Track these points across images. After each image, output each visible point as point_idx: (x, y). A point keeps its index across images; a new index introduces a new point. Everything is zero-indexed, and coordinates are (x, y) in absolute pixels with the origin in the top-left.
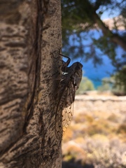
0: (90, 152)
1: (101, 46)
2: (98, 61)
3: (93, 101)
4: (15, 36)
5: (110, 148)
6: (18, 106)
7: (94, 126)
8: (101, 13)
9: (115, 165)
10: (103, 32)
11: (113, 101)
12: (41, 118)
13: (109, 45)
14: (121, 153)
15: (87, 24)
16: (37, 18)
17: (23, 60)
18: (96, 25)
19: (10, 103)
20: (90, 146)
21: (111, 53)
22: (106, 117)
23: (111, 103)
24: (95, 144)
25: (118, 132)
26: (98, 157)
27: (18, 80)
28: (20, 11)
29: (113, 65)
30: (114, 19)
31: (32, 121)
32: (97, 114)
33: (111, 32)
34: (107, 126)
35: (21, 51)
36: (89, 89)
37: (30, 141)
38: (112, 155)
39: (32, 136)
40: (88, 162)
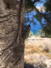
0: (32, 60)
1: (36, 18)
2: (35, 23)
3: (33, 40)
4: (15, 13)
5: (40, 58)
6: (15, 33)
7: (34, 50)
8: (36, 5)
9: (42, 65)
10: (37, 12)
11: (41, 40)
12: (20, 38)
13: (39, 18)
14: (44, 60)
15: (31, 9)
16: (20, 8)
17: (16, 20)
18: (34, 10)
19: (13, 32)
20: (32, 57)
21: (40, 20)
22: (38, 46)
23: (40, 40)
24: (34, 57)
25: (43, 52)
26: (35, 62)
27: (15, 26)
28: (16, 6)
29: (41, 25)
30: (41, 7)
31: (18, 39)
32: (35, 45)
33: (40, 12)
34: (38, 50)
35: (16, 17)
36: (31, 35)
37: (17, 44)
38: (41, 61)
39: (17, 43)
40: (31, 64)
